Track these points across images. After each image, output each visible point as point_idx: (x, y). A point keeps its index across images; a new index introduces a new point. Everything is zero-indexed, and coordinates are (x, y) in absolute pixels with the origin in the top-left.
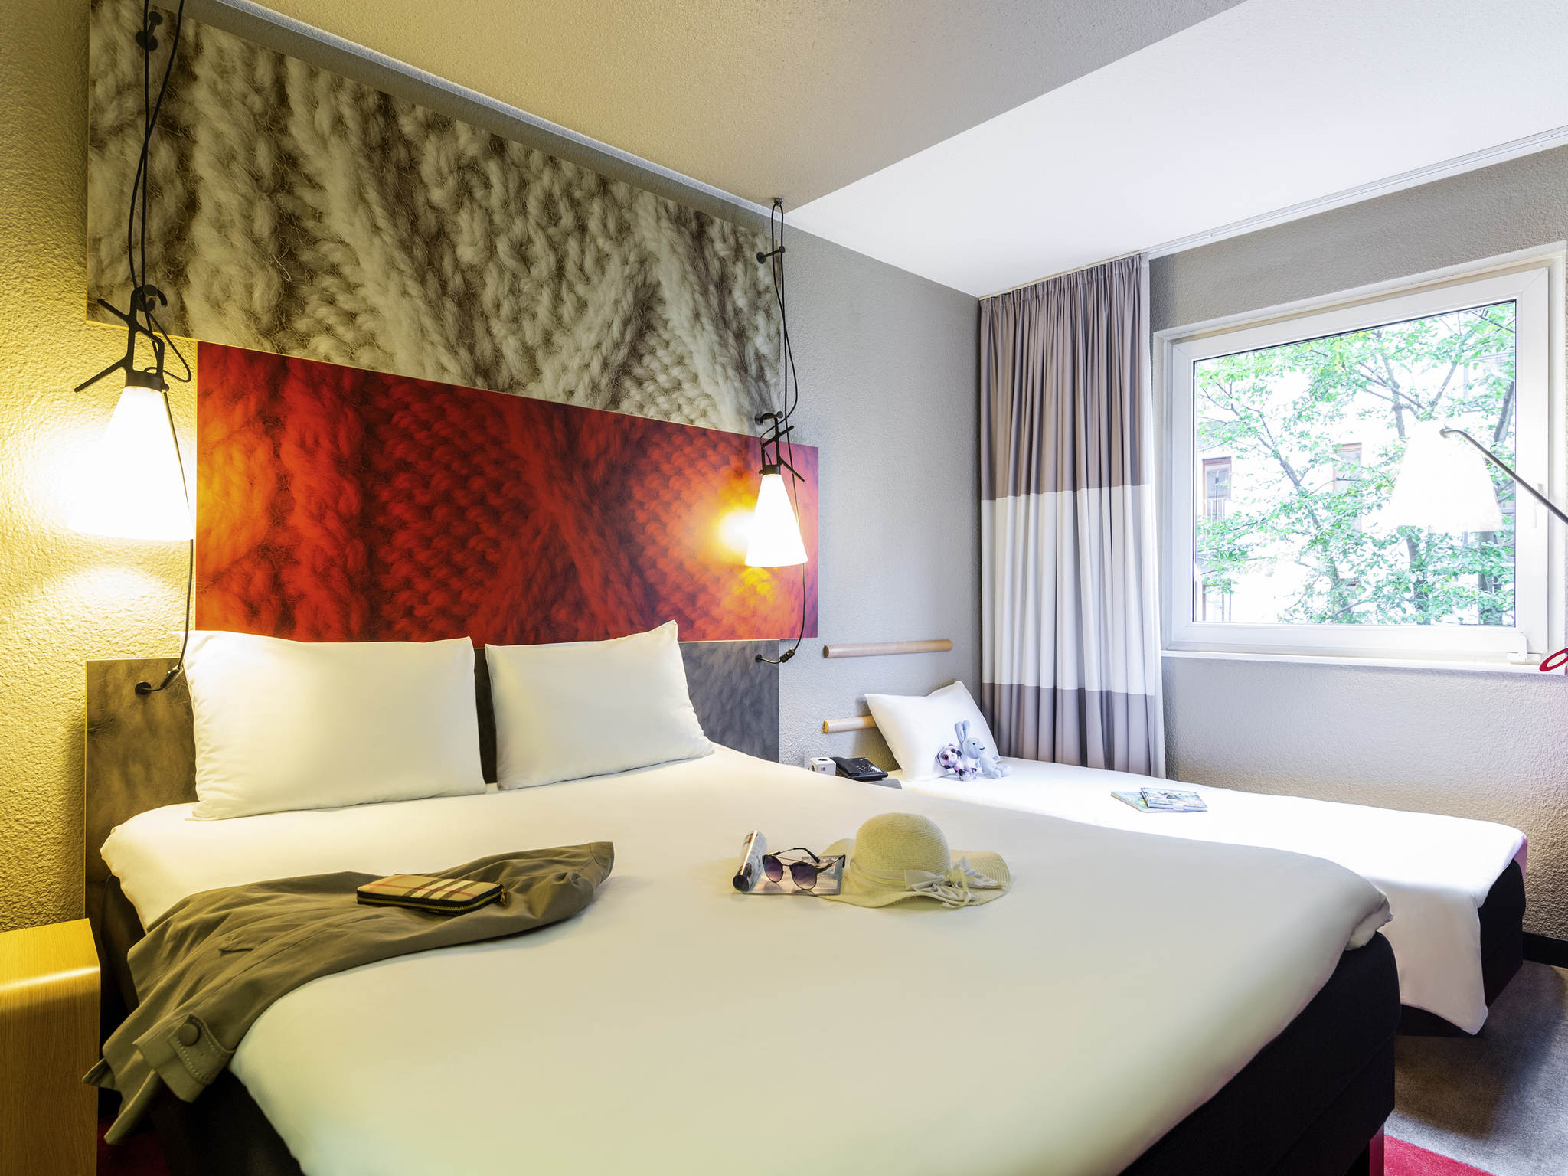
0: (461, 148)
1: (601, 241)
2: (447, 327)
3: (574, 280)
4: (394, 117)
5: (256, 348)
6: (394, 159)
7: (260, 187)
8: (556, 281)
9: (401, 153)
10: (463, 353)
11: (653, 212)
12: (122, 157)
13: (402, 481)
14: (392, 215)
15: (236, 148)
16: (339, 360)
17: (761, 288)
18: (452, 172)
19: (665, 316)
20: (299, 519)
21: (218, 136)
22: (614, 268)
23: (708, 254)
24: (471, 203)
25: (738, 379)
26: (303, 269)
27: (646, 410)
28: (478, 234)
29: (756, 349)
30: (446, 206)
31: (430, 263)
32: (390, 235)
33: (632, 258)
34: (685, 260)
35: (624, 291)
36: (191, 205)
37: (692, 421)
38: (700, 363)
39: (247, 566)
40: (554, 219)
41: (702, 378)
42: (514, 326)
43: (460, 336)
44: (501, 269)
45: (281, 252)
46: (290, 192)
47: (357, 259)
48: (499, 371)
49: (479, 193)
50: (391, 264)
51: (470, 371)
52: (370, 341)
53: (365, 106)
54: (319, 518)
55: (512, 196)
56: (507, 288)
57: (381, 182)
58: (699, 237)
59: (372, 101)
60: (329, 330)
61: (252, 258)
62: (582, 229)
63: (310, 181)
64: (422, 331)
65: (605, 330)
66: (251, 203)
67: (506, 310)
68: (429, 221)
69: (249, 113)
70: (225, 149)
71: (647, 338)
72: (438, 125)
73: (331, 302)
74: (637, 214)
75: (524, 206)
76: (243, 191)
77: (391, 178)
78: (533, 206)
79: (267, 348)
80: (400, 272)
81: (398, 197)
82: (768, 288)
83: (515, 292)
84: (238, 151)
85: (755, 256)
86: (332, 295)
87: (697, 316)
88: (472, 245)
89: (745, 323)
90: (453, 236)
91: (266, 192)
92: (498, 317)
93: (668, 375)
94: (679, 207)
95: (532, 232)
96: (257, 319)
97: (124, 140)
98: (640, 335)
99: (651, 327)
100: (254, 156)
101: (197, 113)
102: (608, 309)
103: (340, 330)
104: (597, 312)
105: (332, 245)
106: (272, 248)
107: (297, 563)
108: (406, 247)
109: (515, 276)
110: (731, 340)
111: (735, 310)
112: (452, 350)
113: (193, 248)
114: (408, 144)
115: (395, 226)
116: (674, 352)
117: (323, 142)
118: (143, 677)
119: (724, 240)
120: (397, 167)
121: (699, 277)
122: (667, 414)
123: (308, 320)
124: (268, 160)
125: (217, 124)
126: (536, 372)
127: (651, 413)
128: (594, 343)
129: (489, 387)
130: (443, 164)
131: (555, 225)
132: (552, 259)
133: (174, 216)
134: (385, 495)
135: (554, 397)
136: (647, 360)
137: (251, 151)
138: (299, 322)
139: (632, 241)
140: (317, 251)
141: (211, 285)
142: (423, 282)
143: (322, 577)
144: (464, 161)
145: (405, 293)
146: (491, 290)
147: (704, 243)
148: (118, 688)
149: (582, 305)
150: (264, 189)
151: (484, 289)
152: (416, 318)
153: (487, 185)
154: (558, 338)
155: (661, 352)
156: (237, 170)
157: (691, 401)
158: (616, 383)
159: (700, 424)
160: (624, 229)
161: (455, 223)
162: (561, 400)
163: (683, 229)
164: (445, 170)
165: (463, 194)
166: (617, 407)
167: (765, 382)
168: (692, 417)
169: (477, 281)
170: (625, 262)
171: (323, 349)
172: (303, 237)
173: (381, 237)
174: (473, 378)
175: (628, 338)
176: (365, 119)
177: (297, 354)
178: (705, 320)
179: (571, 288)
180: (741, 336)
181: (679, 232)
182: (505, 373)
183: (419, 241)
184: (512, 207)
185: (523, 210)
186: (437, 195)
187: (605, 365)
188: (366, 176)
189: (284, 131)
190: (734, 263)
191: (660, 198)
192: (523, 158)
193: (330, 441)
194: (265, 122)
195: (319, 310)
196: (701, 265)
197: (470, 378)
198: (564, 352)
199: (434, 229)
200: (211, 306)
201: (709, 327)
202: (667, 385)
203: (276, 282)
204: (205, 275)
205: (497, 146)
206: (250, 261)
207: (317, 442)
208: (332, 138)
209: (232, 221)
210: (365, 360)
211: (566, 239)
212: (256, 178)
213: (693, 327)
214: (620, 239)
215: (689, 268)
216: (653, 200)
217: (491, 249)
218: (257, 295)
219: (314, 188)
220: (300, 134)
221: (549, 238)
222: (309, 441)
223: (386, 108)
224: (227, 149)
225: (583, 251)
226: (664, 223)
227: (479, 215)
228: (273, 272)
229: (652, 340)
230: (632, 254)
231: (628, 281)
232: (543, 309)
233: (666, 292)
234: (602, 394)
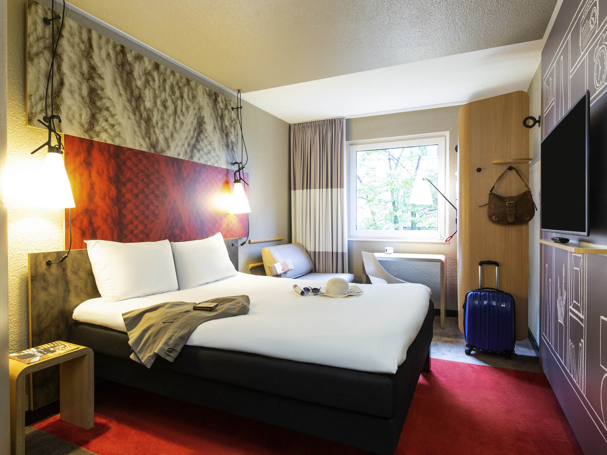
0: (146, 67)
1: (187, 101)
2: (142, 131)
3: (180, 115)
4: (125, 54)
5: (83, 137)
6: (126, 70)
7: (84, 78)
8: (174, 115)
9: (127, 67)
10: (147, 140)
11: (202, 91)
12: (39, 65)
13: (129, 185)
14: (125, 89)
15: (76, 63)
16: (109, 142)
17: (233, 119)
18: (143, 75)
19: (206, 128)
20: (97, 199)
21: (70, 58)
22: (191, 110)
23: (218, 107)
24: (149, 87)
25: (226, 150)
26: (98, 108)
27: (200, 160)
28: (151, 97)
29: (231, 140)
30: (141, 87)
31: (137, 108)
32: (125, 97)
33: (196, 108)
34: (211, 108)
35: (194, 119)
36: (62, 84)
37: (214, 164)
38: (216, 144)
39: (81, 217)
40: (174, 93)
41: (216, 149)
42: (162, 130)
43: (146, 134)
44: (158, 110)
45: (91, 102)
46: (93, 80)
47: (115, 105)
48: (158, 146)
49: (151, 83)
50: (125, 107)
51: (149, 146)
52: (119, 135)
53: (116, 50)
54: (104, 199)
55: (161, 84)
56: (160, 117)
57: (122, 77)
58: (215, 101)
59: (119, 48)
60: (106, 131)
61: (81, 104)
62: (182, 97)
63: (99, 76)
64: (135, 132)
65: (189, 132)
66: (81, 83)
67: (160, 125)
68: (136, 92)
69: (80, 50)
70: (72, 63)
71: (201, 135)
72: (139, 58)
73: (107, 121)
74: (197, 92)
75: (165, 88)
76: (78, 79)
77: (125, 76)
78: (168, 88)
79: (87, 137)
80: (128, 110)
81: (127, 83)
82: (235, 119)
83: (162, 118)
84: (77, 64)
85: (231, 108)
86: (107, 118)
87: (215, 128)
88: (149, 101)
89: (228, 131)
90: (144, 98)
91: (86, 80)
92: (157, 127)
93: (207, 148)
94: (210, 90)
95: (167, 97)
96: (83, 126)
97: (39, 58)
98: (199, 134)
99: (202, 132)
100: (82, 66)
101: (63, 50)
102: (190, 125)
103: (109, 131)
104: (186, 126)
105: (107, 100)
106: (88, 100)
107: (97, 215)
108: (129, 101)
109: (162, 113)
110: (224, 137)
111: (225, 126)
112: (144, 138)
113: (62, 99)
114: (130, 64)
115: (126, 94)
116: (208, 140)
117: (104, 63)
118: (49, 259)
119: (222, 102)
120: (127, 72)
121: (215, 115)
122: (207, 162)
123: (100, 127)
124: (86, 68)
125: (70, 54)
126: (169, 147)
127: (202, 162)
128: (186, 137)
129: (155, 152)
130: (141, 72)
131: (174, 95)
132: (173, 107)
133: (56, 87)
134: (124, 190)
135: (174, 156)
136: (201, 143)
137: (81, 64)
138: (97, 127)
139: (196, 102)
140: (102, 102)
141: (68, 114)
142: (135, 114)
143: (105, 220)
144: (147, 71)
145: (129, 118)
146: (156, 118)
147: (217, 103)
148: (40, 263)
149: (182, 124)
150: (85, 79)
151: (153, 117)
152: (133, 127)
153: (154, 80)
154: (175, 135)
155: (205, 140)
156: (76, 71)
157: (213, 157)
158: (192, 151)
159: (216, 165)
160: (194, 97)
161: (144, 93)
162: (176, 157)
163: (211, 98)
164: (141, 74)
165: (147, 82)
166: (192, 159)
167: (234, 151)
168: (214, 163)
169: (151, 114)
170: (194, 109)
171: (104, 138)
172: (98, 97)
173: (122, 97)
174: (150, 148)
175: (195, 135)
176: (117, 54)
177: (96, 139)
178: (217, 129)
179: (179, 118)
180: (227, 135)
181: (210, 99)
182: (159, 147)
183: (133, 99)
184: (161, 88)
185: (165, 89)
186: (139, 83)
187: (189, 144)
188: (117, 75)
189: (91, 57)
190: (225, 110)
191: (204, 87)
192: (164, 71)
193: (107, 171)
194: (85, 54)
195: (103, 123)
196: (216, 111)
197: (149, 149)
198: (177, 140)
199: (138, 95)
200: (69, 121)
201: (218, 132)
202: (206, 152)
203: (89, 113)
204: (66, 110)
205: (157, 66)
206: (81, 105)
207: (103, 172)
208: (106, 61)
209: (75, 90)
210: (117, 142)
211: (177, 100)
212: (83, 74)
213: (214, 132)
214: (193, 101)
215: (212, 111)
216: (202, 88)
217: (155, 103)
218: (83, 117)
219: (101, 79)
220: (96, 59)
221: (172, 100)
222: (100, 171)
223: (123, 51)
224: (73, 63)
225: (182, 105)
226: (206, 96)
227: (151, 90)
228: (88, 109)
229: (202, 136)
230: (196, 106)
231: (195, 115)
232: (171, 125)
233: (206, 120)
234: (188, 154)
